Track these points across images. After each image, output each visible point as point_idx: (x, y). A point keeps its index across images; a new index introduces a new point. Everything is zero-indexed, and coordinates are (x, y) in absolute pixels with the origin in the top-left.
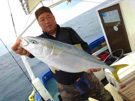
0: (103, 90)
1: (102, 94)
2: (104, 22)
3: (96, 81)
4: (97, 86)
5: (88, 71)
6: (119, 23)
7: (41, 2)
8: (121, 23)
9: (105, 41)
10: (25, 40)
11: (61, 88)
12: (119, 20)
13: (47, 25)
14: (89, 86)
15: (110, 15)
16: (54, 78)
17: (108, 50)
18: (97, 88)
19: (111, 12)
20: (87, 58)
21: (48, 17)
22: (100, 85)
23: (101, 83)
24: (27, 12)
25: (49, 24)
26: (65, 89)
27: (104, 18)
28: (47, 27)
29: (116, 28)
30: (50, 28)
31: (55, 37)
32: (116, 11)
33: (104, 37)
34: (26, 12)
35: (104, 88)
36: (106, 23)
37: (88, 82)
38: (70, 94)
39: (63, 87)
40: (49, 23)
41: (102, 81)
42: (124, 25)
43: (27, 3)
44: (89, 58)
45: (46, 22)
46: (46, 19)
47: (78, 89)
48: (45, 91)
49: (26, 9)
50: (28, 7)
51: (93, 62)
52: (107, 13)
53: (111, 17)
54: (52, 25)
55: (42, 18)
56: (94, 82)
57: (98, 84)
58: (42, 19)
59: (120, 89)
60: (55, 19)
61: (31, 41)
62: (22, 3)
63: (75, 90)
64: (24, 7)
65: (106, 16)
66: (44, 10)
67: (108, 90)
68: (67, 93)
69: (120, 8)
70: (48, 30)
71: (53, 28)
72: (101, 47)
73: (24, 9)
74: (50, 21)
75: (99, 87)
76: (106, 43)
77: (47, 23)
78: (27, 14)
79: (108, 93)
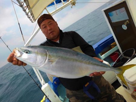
0: (115, 94)
1: (114, 99)
2: (111, 22)
3: (107, 85)
4: (107, 90)
5: (90, 75)
6: (127, 21)
7: (45, 8)
8: (129, 21)
9: (114, 41)
10: (18, 51)
11: (70, 94)
12: (128, 18)
13: (49, 32)
14: (99, 91)
15: (117, 14)
16: (62, 84)
17: (118, 50)
18: (107, 92)
19: (118, 11)
20: (88, 61)
21: (50, 23)
22: (111, 88)
23: (112, 87)
24: (33, 19)
25: (52, 31)
26: (74, 95)
27: (111, 17)
28: (50, 34)
29: (125, 27)
30: (53, 34)
31: (59, 42)
32: (123, 9)
33: (112, 37)
34: (31, 20)
35: (115, 92)
36: (114, 23)
37: (98, 87)
38: (79, 100)
39: (72, 93)
40: (51, 29)
41: (112, 84)
42: (133, 22)
43: (31, 12)
44: (90, 62)
45: (48, 28)
46: (47, 26)
47: (87, 95)
48: (55, 96)
49: (31, 17)
50: (32, 15)
51: (95, 66)
52: (114, 12)
53: (119, 16)
54: (54, 31)
55: (44, 25)
56: (105, 86)
57: (109, 88)
58: (44, 27)
59: (134, 92)
60: (57, 24)
61: (24, 52)
62: (26, 12)
63: (84, 96)
64: (29, 16)
65: (113, 16)
66: (45, 18)
67: (120, 94)
68: (76, 99)
69: (127, 5)
70: (51, 36)
71: (56, 34)
72: (111, 48)
73: (29, 18)
74: (52, 27)
75: (110, 91)
76: (115, 43)
77: (49, 30)
78: (32, 22)
79: (121, 97)
